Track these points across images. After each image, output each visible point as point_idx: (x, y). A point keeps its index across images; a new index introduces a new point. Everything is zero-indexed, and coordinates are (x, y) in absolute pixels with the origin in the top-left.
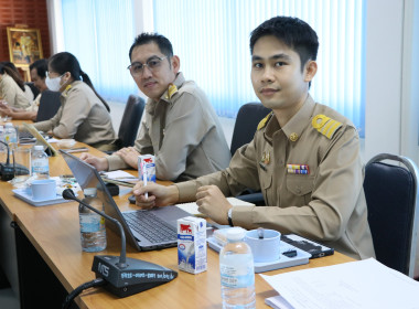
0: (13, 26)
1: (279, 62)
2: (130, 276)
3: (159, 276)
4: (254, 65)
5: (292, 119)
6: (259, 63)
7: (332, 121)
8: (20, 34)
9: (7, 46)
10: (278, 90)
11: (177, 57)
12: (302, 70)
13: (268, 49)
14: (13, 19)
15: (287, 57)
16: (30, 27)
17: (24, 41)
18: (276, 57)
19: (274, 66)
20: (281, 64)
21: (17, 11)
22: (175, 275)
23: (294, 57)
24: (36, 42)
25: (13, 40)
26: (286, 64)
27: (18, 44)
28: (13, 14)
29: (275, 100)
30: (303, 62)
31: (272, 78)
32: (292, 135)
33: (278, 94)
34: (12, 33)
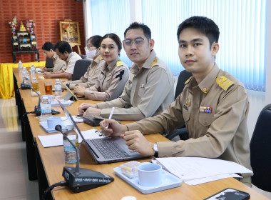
0: (63, 21)
1: (196, 43)
2: (81, 180)
3: (100, 181)
4: (181, 46)
5: (205, 79)
6: (183, 45)
7: (228, 80)
8: (67, 25)
9: (59, 32)
10: (196, 61)
11: (153, 40)
12: (210, 48)
13: (189, 35)
14: (64, 16)
15: (201, 40)
16: (73, 21)
17: (69, 29)
18: (195, 40)
19: (194, 46)
20: (198, 44)
21: (66, 11)
22: (112, 180)
23: (206, 40)
24: (76, 30)
25: (63, 29)
26: (201, 44)
27: (66, 31)
28: (63, 13)
29: (194, 67)
30: (211, 44)
31: (192, 53)
32: (204, 89)
33: (196, 63)
34: (63, 24)
